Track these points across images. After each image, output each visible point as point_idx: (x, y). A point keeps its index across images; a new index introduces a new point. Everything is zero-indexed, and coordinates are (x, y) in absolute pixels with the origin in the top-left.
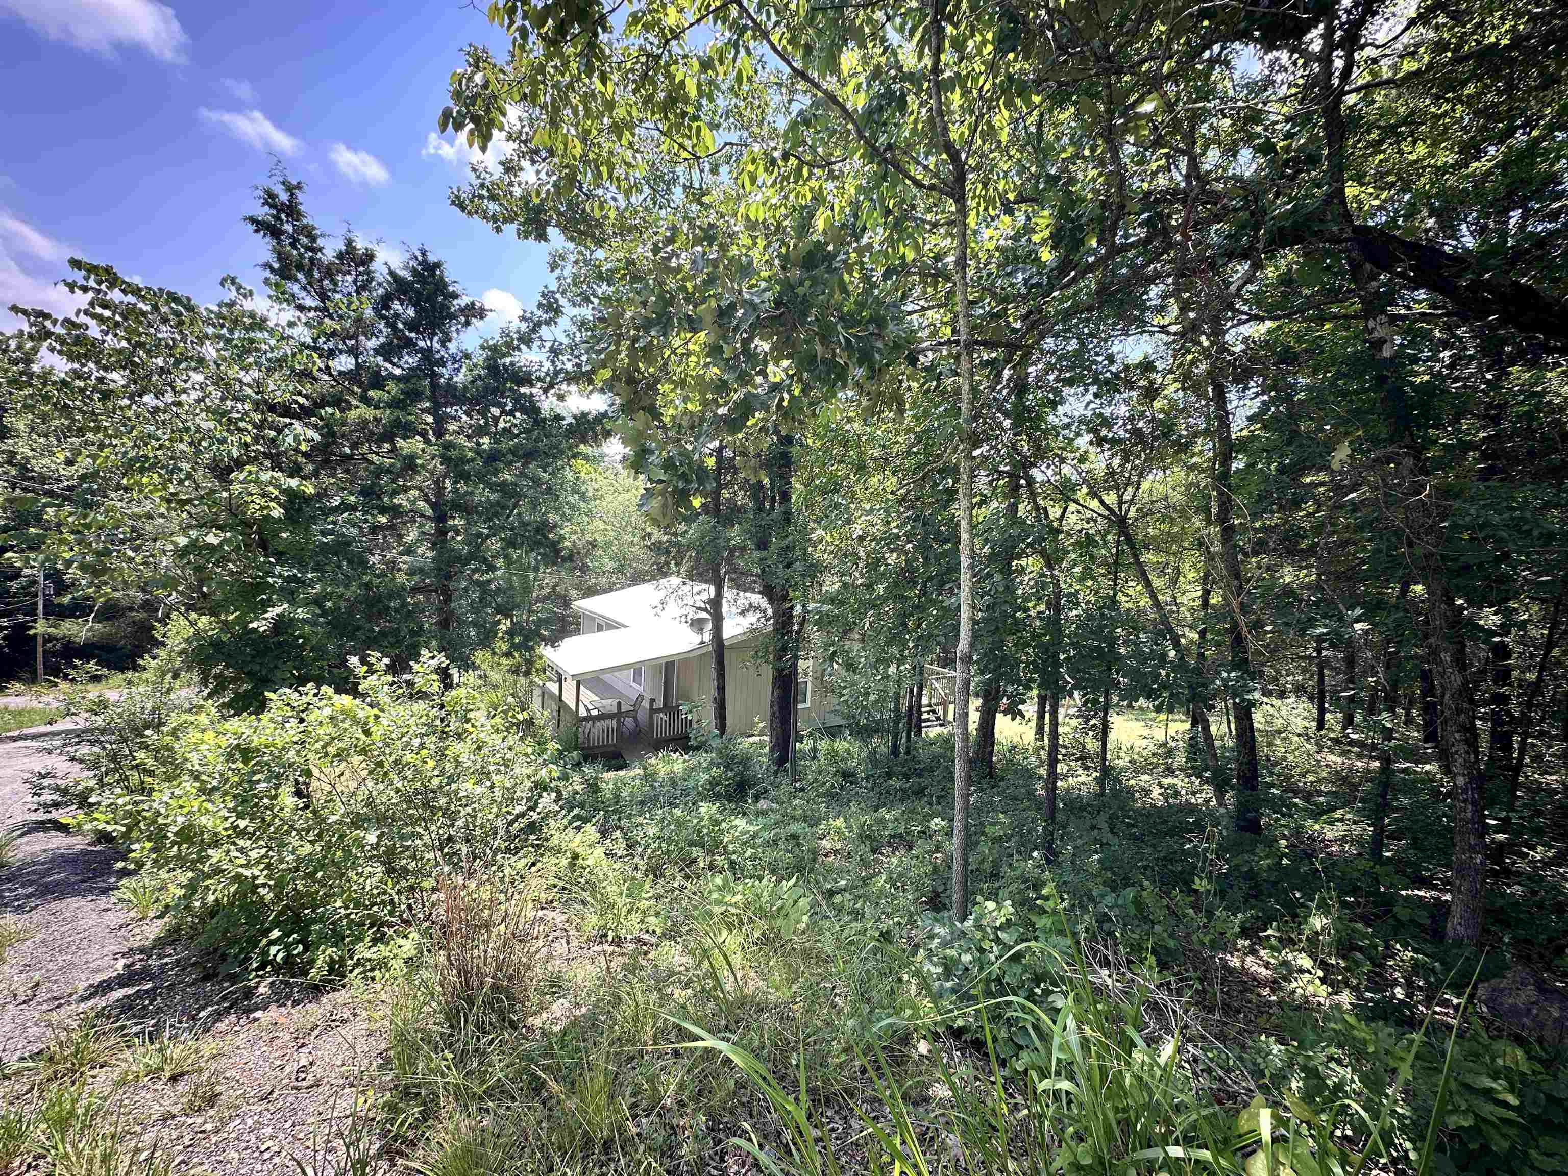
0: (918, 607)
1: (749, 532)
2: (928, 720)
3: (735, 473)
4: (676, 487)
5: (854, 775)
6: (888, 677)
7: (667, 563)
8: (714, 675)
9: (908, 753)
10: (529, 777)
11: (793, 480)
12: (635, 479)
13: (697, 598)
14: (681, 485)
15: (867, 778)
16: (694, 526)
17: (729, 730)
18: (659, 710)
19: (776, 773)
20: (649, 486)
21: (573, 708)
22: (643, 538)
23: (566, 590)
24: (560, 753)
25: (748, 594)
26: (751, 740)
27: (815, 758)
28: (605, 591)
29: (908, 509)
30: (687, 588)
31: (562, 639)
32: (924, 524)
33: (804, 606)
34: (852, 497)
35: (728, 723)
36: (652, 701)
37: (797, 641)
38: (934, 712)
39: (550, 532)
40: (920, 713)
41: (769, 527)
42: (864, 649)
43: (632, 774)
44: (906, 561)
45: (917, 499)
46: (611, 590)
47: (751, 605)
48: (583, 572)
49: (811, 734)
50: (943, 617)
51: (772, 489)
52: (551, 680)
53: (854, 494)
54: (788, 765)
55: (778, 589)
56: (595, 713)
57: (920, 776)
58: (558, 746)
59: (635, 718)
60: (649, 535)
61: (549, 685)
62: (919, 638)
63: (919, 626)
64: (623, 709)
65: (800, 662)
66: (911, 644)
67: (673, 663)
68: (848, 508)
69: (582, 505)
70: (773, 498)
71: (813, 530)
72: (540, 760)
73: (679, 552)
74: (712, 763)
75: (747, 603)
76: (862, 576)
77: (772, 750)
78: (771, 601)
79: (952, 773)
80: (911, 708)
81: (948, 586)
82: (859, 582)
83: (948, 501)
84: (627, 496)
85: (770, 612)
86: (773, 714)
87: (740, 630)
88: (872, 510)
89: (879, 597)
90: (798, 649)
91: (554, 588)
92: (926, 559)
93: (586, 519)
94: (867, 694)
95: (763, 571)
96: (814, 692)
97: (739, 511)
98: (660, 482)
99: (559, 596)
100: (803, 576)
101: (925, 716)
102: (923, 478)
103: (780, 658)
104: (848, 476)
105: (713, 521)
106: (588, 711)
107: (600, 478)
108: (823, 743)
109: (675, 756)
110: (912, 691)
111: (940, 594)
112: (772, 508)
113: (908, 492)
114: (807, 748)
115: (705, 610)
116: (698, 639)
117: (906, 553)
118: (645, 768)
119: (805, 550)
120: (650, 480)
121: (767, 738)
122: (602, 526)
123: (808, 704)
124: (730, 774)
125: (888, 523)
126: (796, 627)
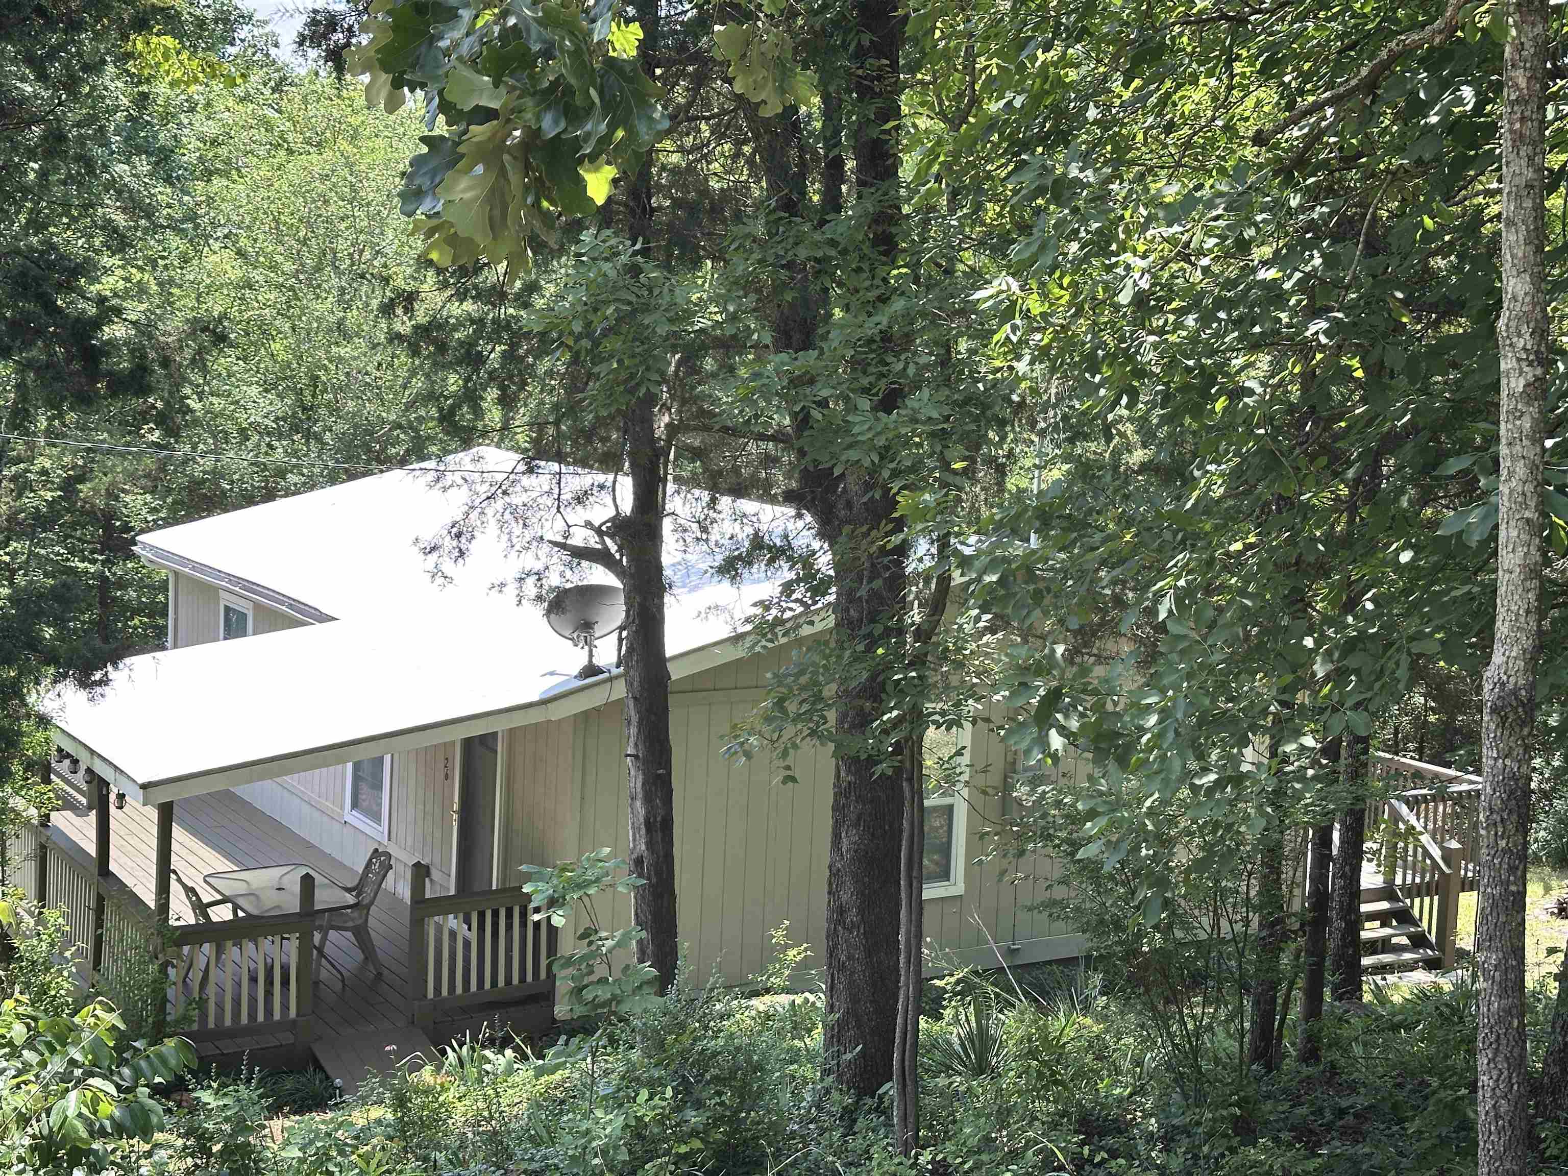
0: (1346, 541)
1: (748, 285)
2: (1383, 945)
3: (700, 80)
4: (533, 135)
5: (1120, 1128)
6: (1238, 779)
7: (471, 397)
8: (635, 781)
9: (1310, 1054)
10: (23, 1120)
11: (906, 102)
12: (393, 105)
13: (577, 515)
14: (550, 126)
15: (1168, 1139)
16: (563, 267)
17: (685, 969)
18: (443, 905)
19: (849, 1117)
20: (441, 128)
21: (150, 899)
22: (387, 309)
23: (112, 494)
24: (123, 1041)
25: (748, 506)
26: (760, 1004)
27: (981, 1068)
28: (248, 500)
29: (1314, 196)
30: (540, 482)
31: (115, 658)
32: (1372, 248)
33: (943, 543)
34: (1119, 161)
35: (684, 945)
36: (421, 872)
37: (918, 661)
38: (1404, 917)
39: (69, 287)
40: (1355, 922)
41: (823, 267)
42: (1154, 683)
43: (359, 1118)
44: (1308, 378)
45: (1349, 160)
46: (269, 496)
47: (758, 542)
48: (172, 431)
49: (966, 989)
50: (1433, 574)
51: (831, 138)
52: (69, 805)
53: (1122, 146)
54: (890, 1089)
55: (852, 484)
56: (222, 914)
57: (1356, 1135)
58: (114, 1019)
59: (361, 934)
60: (409, 299)
61: (61, 820)
62: (1350, 647)
63: (1351, 605)
64: (325, 897)
65: (931, 734)
66: (1320, 670)
67: (487, 742)
68: (1101, 196)
69: (163, 193)
70: (837, 164)
71: (977, 278)
72: (57, 1065)
73: (509, 357)
74: (631, 1080)
75: (744, 533)
76: (1147, 436)
77: (834, 1036)
78: (827, 531)
79: (1467, 1127)
80: (1320, 898)
81: (1454, 466)
82: (1139, 456)
83: (1464, 162)
84: (317, 162)
85: (824, 562)
86: (838, 914)
87: (718, 630)
88: (1188, 203)
89: (1206, 507)
90: (922, 688)
91: (69, 486)
92: (1375, 369)
93: (175, 242)
94: (1164, 842)
95: (803, 421)
96: (977, 838)
97: (715, 210)
98: (484, 115)
99: (91, 515)
100: (940, 436)
101: (1371, 931)
102: (1370, 86)
103: (862, 721)
104: (1101, 87)
105: (627, 250)
106: (201, 908)
107: (224, 102)
108: (1009, 1018)
109: (500, 1060)
110: (1324, 840)
111: (1427, 498)
112: (833, 201)
113: (1315, 137)
114: (955, 1035)
115: (601, 557)
116: (576, 658)
117: (1305, 349)
118: (401, 1102)
119: (948, 347)
120: (446, 107)
121: (819, 1000)
122: (234, 271)
123: (956, 886)
124: (694, 1118)
125: (1244, 246)
126: (915, 616)
